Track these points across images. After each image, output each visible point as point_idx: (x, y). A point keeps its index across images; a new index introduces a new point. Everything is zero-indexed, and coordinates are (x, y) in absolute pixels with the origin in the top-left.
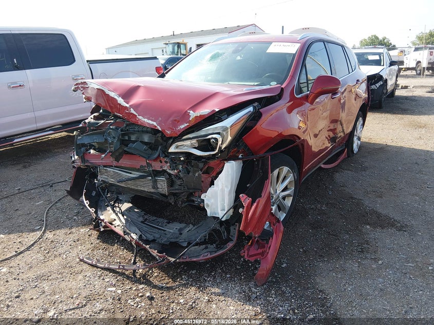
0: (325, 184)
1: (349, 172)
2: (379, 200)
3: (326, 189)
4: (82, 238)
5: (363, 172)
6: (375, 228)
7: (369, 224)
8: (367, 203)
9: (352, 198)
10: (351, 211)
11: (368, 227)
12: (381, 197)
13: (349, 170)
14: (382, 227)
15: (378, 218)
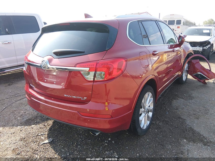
0: (165, 107)
1: (182, 100)
2: (196, 121)
3: (165, 110)
4: (16, 132)
5: (190, 101)
6: (189, 141)
7: (186, 139)
8: (188, 122)
9: (180, 118)
10: (177, 127)
11: (185, 140)
12: (198, 119)
13: (182, 98)
14: (194, 141)
15: (193, 134)
